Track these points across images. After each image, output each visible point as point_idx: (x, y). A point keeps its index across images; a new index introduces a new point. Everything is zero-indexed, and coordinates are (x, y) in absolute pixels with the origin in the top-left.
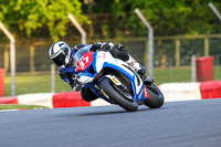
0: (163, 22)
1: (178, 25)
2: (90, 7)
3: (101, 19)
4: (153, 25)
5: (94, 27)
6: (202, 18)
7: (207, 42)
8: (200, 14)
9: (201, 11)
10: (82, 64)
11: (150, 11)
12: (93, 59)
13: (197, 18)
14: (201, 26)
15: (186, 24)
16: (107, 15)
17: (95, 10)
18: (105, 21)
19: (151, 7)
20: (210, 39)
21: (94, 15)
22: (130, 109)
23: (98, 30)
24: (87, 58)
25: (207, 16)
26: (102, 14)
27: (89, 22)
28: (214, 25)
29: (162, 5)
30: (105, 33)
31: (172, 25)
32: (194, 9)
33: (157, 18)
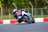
0: (19, 6)
1: (22, 6)
2: (3, 2)
3: (5, 5)
4: (17, 6)
5: (4, 6)
6: (27, 5)
7: (28, 10)
8: (27, 4)
9: (27, 3)
10: (19, 14)
11: (16, 3)
12: (21, 13)
13: (26, 5)
14: (27, 7)
15: (24, 6)
16: (7, 4)
17: (4, 3)
18: (6, 5)
19: (16, 2)
20: (29, 10)
21: (4, 4)
22: (30, 23)
23: (5, 7)
24: (20, 13)
25: (28, 4)
26: (6, 4)
27: (3, 5)
28: (30, 7)
29: (19, 2)
30: (6, 8)
31: (21, 6)
32: (26, 3)
33: (17, 5)
